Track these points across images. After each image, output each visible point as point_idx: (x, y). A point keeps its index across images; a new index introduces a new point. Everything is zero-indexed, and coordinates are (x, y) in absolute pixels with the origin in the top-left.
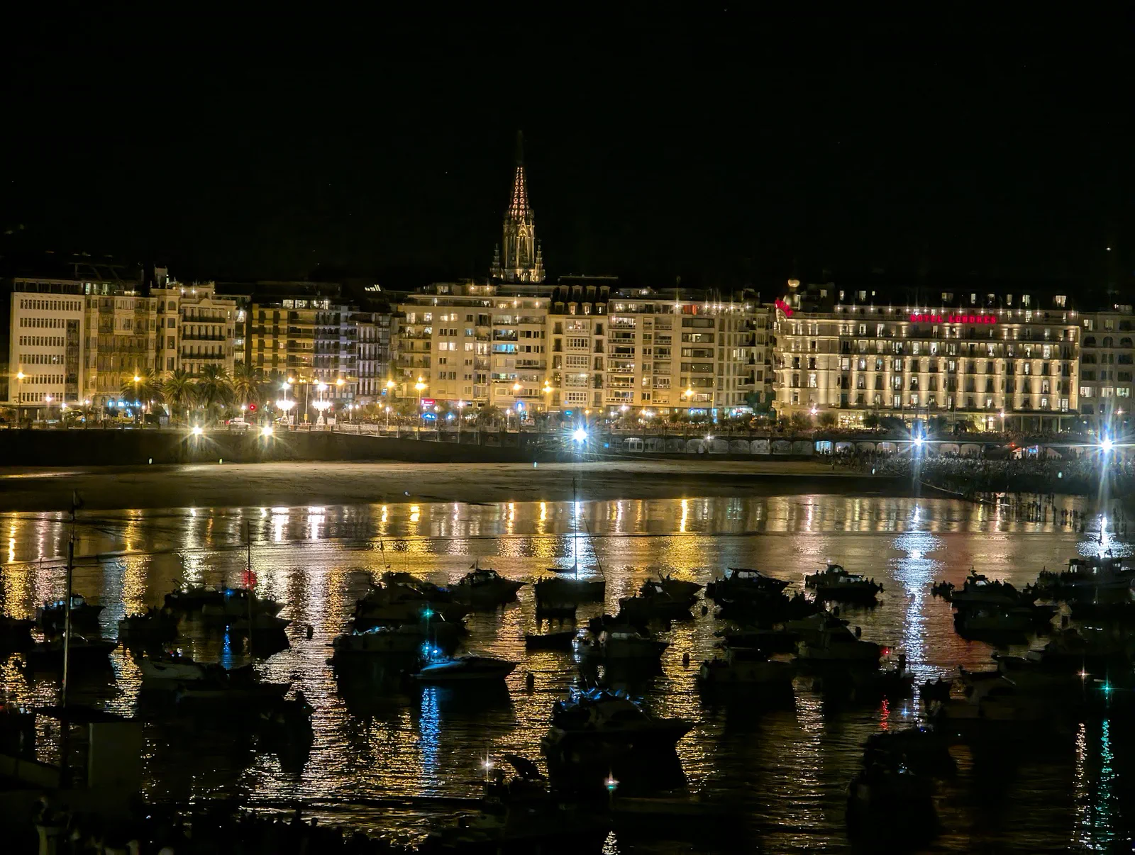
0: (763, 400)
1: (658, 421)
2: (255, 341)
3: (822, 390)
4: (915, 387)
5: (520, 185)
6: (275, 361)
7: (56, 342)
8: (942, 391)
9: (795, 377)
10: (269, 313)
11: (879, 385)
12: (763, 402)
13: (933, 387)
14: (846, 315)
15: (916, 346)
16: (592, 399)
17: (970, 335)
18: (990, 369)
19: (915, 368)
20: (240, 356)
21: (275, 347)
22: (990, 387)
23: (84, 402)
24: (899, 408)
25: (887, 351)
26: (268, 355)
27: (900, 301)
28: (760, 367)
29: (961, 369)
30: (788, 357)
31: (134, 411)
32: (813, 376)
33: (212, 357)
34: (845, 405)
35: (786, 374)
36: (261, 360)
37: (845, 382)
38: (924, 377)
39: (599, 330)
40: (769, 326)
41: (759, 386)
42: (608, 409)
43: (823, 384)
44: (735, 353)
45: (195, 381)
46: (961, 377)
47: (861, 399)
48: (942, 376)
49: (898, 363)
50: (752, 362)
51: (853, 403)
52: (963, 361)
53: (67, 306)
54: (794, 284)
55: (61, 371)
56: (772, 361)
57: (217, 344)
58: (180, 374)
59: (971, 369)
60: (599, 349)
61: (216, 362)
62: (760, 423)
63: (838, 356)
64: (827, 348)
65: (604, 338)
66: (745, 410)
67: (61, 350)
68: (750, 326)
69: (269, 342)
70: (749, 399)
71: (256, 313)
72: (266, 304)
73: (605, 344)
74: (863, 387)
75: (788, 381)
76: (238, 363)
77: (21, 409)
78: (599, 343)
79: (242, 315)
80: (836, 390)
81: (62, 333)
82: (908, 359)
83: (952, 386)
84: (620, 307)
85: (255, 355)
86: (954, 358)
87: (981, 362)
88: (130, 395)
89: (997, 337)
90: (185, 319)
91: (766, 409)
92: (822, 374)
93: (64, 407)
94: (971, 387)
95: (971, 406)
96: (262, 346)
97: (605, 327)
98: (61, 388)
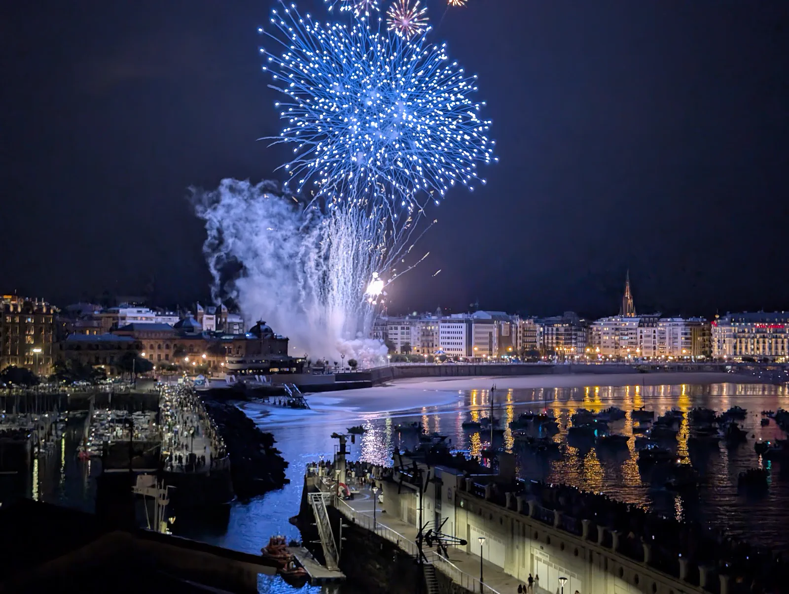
0: (708, 353)
1: (674, 360)
2: (546, 337)
3: (728, 350)
4: (758, 349)
5: (628, 287)
6: (552, 343)
7: (486, 338)
8: (767, 349)
9: (719, 347)
10: (550, 328)
11: (746, 348)
12: (708, 354)
13: (764, 348)
14: (734, 326)
15: (758, 336)
16: (653, 354)
17: (776, 332)
18: (783, 342)
19: (758, 342)
20: (542, 342)
21: (552, 339)
22: (783, 348)
23: (495, 357)
24: (753, 355)
25: (749, 337)
26: (550, 341)
27: (752, 321)
28: (707, 343)
29: (773, 342)
30: (716, 339)
31: (510, 359)
32: (724, 346)
33: (533, 342)
34: (735, 354)
35: (715, 345)
36: (548, 342)
37: (735, 347)
38: (761, 345)
39: (654, 332)
40: (710, 330)
41: (707, 349)
42: (658, 357)
43: (727, 347)
44: (699, 339)
45: (528, 350)
46: (773, 345)
47: (740, 352)
48: (767, 345)
49: (752, 341)
50: (704, 341)
51: (738, 354)
52: (774, 340)
53: (488, 327)
54: (717, 316)
55: (488, 347)
56: (710, 341)
57: (534, 338)
58: (524, 348)
59: (777, 343)
60: (654, 337)
61: (534, 344)
62: (707, 360)
63: (733, 339)
64: (729, 336)
65: (656, 335)
66: (702, 356)
67: (488, 341)
68: (703, 330)
69: (550, 337)
70: (704, 353)
71: (546, 328)
72: (549, 325)
73: (656, 337)
74: (741, 349)
75: (716, 347)
76: (541, 344)
77: (476, 359)
78: (654, 336)
79: (542, 329)
80: (732, 350)
81: (488, 335)
82: (756, 340)
83: (770, 348)
84: (661, 325)
85: (546, 341)
86: (771, 339)
87: (780, 340)
88: (509, 354)
89: (784, 332)
90: (524, 331)
91: (709, 356)
92: (728, 345)
93: (489, 358)
94: (776, 348)
95: (777, 354)
96: (548, 339)
97: (656, 331)
98: (488, 352)
